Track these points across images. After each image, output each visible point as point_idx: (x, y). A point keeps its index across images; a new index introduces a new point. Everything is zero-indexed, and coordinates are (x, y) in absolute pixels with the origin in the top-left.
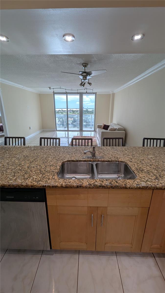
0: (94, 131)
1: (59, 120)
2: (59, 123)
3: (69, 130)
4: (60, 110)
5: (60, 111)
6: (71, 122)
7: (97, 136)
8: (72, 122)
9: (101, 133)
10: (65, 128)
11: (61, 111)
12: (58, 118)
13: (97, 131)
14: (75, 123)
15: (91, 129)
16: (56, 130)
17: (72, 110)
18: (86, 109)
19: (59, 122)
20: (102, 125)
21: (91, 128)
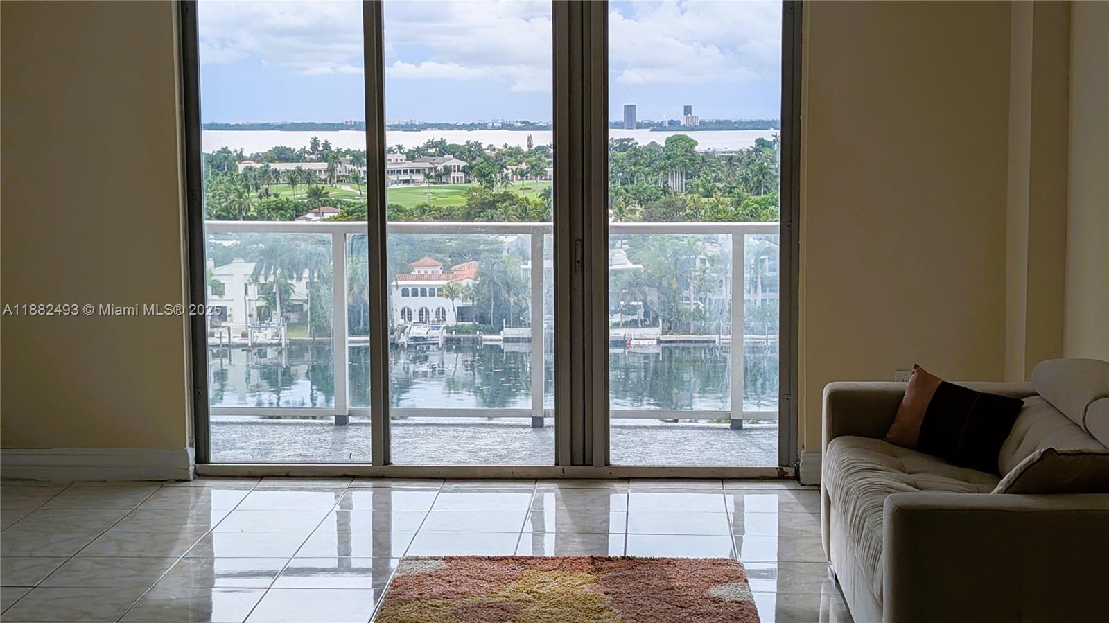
0: (779, 476)
1: (266, 291)
2: (264, 335)
3: (398, 459)
4: (282, 154)
5: (292, 166)
6: (451, 320)
7: (834, 566)
8: (462, 314)
9: (884, 531)
10: (341, 422)
11: (300, 158)
12: (250, 268)
13: (826, 482)
14: (509, 332)
15: (733, 438)
16: (202, 456)
17: (457, 152)
18: (659, 127)
19: (263, 315)
20: (900, 395)
21: (737, 426)
